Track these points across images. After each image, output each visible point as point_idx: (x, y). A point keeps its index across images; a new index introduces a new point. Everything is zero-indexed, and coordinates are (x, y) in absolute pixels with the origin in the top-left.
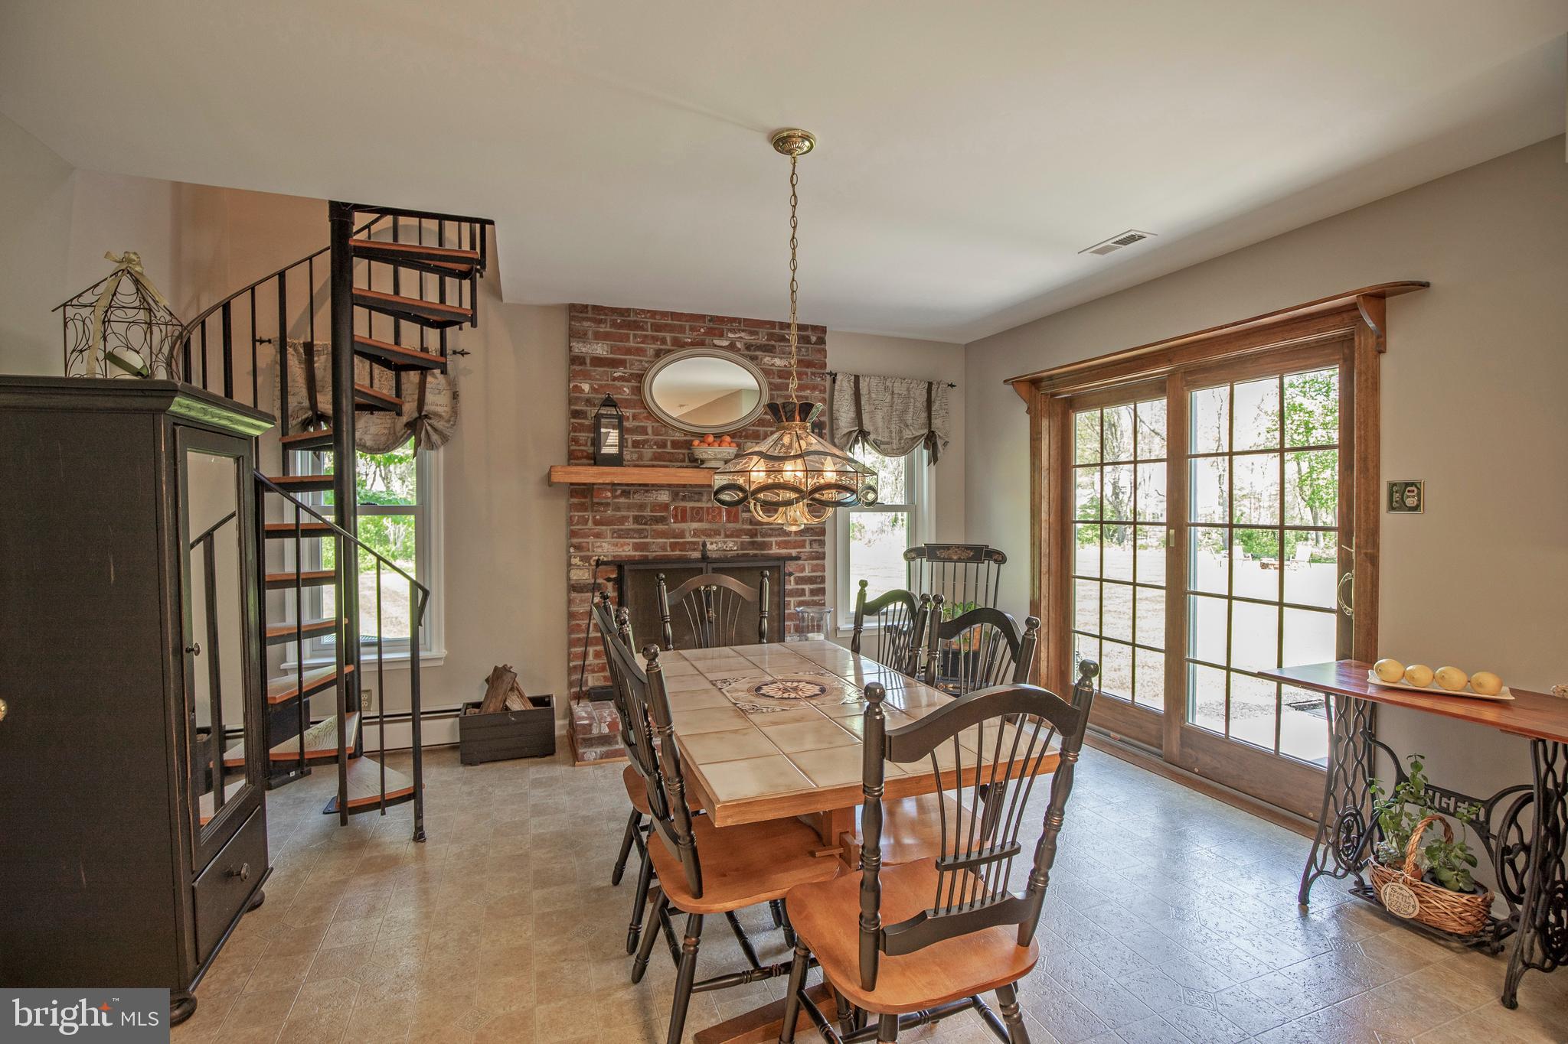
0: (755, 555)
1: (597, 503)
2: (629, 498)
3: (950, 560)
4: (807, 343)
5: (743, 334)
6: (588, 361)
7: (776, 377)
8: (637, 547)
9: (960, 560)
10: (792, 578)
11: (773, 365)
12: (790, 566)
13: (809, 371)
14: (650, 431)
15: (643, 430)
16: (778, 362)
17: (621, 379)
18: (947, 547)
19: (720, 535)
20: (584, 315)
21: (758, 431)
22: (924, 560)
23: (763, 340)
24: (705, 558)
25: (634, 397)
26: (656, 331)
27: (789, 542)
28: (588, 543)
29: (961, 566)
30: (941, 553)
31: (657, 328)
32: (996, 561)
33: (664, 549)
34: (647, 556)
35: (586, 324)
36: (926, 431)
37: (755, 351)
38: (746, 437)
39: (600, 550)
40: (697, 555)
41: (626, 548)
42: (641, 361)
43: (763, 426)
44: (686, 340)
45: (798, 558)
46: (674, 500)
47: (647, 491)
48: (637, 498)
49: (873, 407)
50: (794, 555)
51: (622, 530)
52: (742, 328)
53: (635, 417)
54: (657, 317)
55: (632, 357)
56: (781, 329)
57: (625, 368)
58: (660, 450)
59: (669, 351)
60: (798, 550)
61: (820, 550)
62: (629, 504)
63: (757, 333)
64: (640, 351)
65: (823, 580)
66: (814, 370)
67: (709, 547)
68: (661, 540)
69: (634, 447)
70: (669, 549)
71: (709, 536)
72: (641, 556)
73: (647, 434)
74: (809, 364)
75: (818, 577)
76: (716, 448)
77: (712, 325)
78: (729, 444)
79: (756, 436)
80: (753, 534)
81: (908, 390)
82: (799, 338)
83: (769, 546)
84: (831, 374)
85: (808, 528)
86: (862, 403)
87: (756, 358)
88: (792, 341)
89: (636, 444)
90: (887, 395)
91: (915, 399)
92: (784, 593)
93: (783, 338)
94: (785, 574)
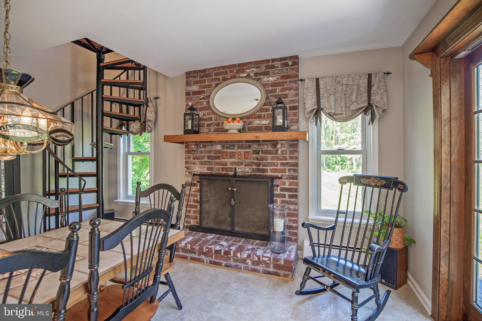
0: (259, 175)
1: (192, 150)
2: (205, 148)
3: (370, 185)
4: (287, 66)
5: (253, 69)
6: (191, 93)
7: (270, 87)
8: (209, 169)
9: (376, 186)
10: (279, 188)
11: (268, 81)
12: (277, 182)
13: (288, 80)
14: (213, 119)
15: (211, 119)
16: (271, 79)
17: (203, 98)
18: (369, 177)
19: (242, 165)
20: (190, 75)
21: (260, 114)
22: (352, 184)
23: (263, 69)
24: (235, 175)
25: (208, 105)
26: (216, 76)
27: (277, 169)
28: (191, 166)
29: (376, 190)
30: (364, 181)
31: (216, 74)
32: (399, 189)
33: (218, 170)
34: (212, 173)
35: (190, 79)
36: (366, 104)
37: (259, 76)
38: (255, 118)
39: (195, 169)
40: (232, 173)
41: (204, 169)
42: (210, 90)
43: (263, 112)
44: (228, 77)
45: (281, 178)
46: (223, 149)
47: (212, 145)
48: (208, 148)
49: (328, 94)
50: (279, 176)
51: (203, 162)
52: (253, 66)
53: (208, 114)
54: (216, 70)
55: (207, 89)
56: (272, 62)
57: (204, 94)
58: (217, 127)
59: (221, 83)
60: (282, 174)
61: (295, 174)
62: (205, 151)
63: (260, 67)
64: (210, 86)
65: (296, 190)
66: (291, 80)
67: (238, 170)
68: (217, 166)
69: (207, 126)
70: (221, 170)
71: (238, 165)
72: (210, 173)
73: (212, 121)
74: (287, 77)
75: (294, 188)
76: (231, 124)
77: (239, 68)
78: (238, 122)
79: (259, 117)
80: (258, 165)
81: (353, 81)
82: (282, 65)
83: (266, 171)
84: (302, 80)
85: (287, 163)
86: (321, 93)
87: (260, 79)
88: (278, 67)
89: (208, 125)
90: (338, 86)
91: (358, 86)
92: (272, 195)
93: (273, 67)
94: (273, 186)
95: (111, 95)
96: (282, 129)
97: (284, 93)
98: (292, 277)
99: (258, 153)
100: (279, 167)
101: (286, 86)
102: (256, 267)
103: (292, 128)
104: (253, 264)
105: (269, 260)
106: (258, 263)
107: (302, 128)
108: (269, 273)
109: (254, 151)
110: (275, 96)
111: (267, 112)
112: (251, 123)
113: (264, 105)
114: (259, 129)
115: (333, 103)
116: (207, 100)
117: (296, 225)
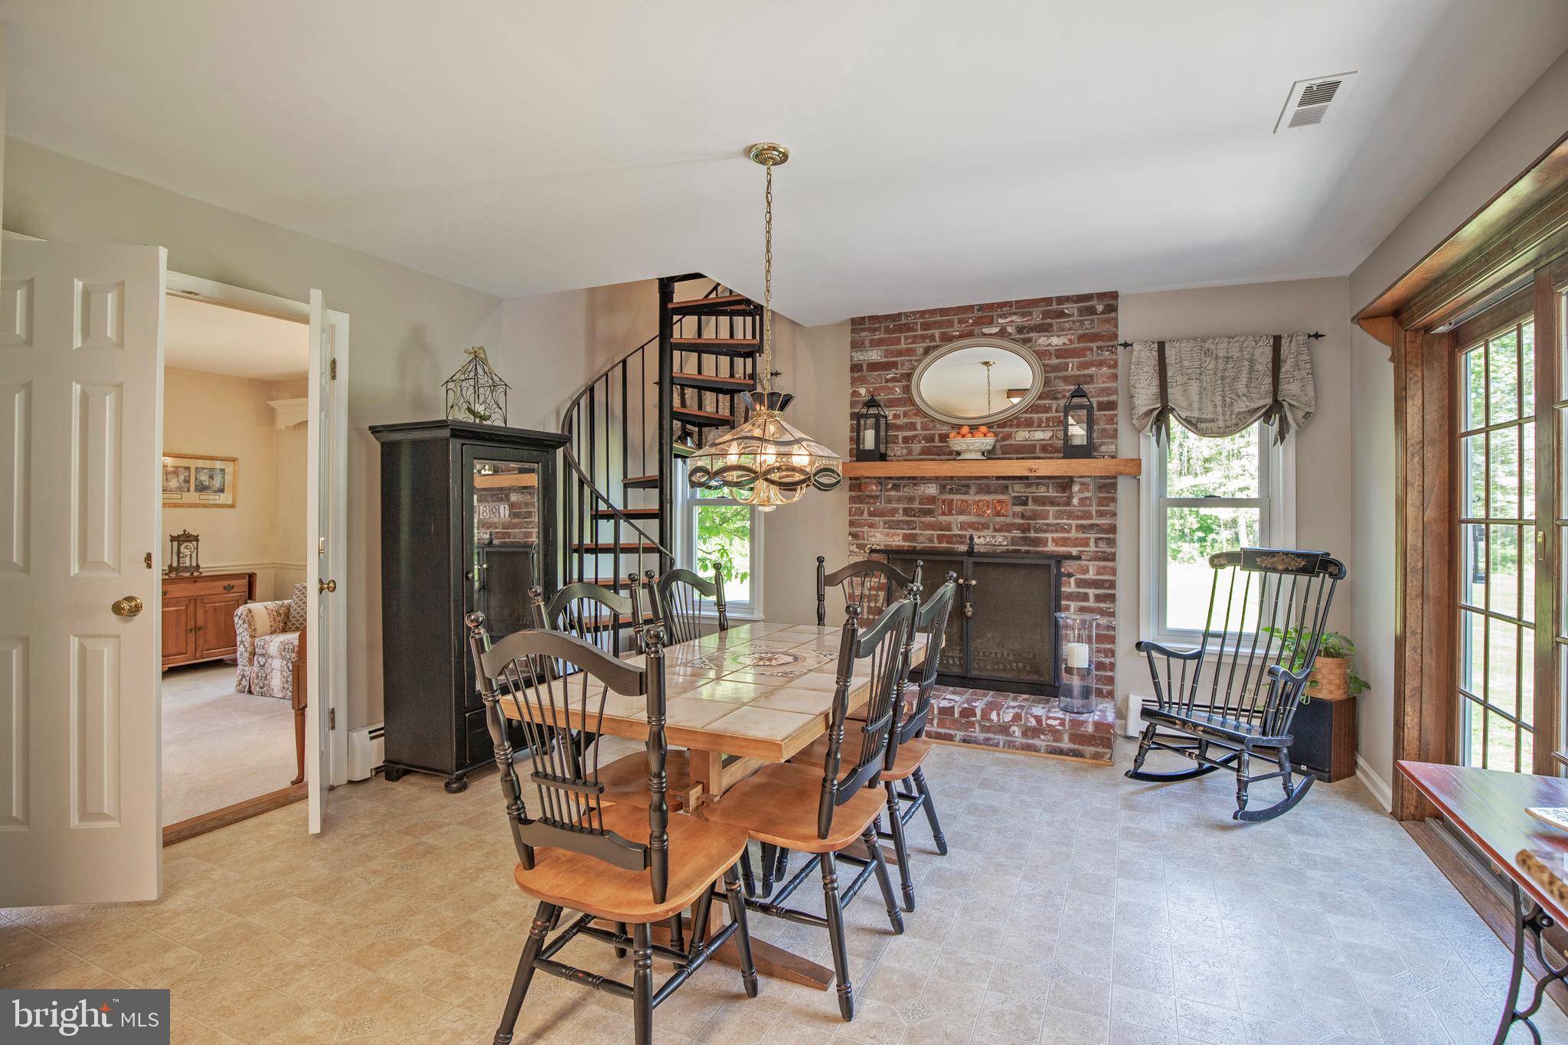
0: (1027, 552)
1: (868, 496)
2: (899, 491)
3: (1274, 570)
4: (1092, 314)
5: (1014, 318)
6: (865, 367)
7: (1053, 357)
8: (906, 538)
9: (1286, 571)
10: (1072, 580)
11: (1049, 345)
12: (1068, 567)
13: (1094, 345)
14: (919, 426)
15: (912, 426)
16: (1055, 341)
17: (894, 380)
18: (1272, 554)
19: (988, 529)
20: (863, 326)
21: (1031, 418)
22: (1238, 568)
23: (1037, 318)
24: (970, 552)
25: (905, 396)
26: (926, 330)
27: (1068, 538)
28: (863, 532)
29: (1288, 578)
30: (1262, 561)
31: (926, 326)
32: (1331, 575)
33: (931, 540)
34: (915, 546)
35: (863, 334)
36: (1269, 401)
37: (1028, 333)
38: (1018, 426)
39: (873, 539)
40: (963, 548)
41: (896, 538)
42: (911, 361)
43: (1037, 412)
44: (954, 334)
45: (1078, 558)
46: (941, 493)
47: (915, 485)
48: (906, 491)
49: (1186, 377)
50: (1074, 554)
51: (892, 521)
52: (1014, 310)
53: (905, 414)
54: (926, 316)
55: (903, 358)
56: (1059, 304)
57: (897, 369)
58: (928, 445)
59: (937, 347)
60: (1080, 549)
61: (1109, 550)
62: (899, 497)
63: (1030, 314)
64: (910, 352)
65: (1112, 585)
66: (1101, 343)
67: (976, 540)
68: (928, 532)
69: (904, 442)
70: (936, 541)
71: (977, 529)
72: (910, 546)
73: (916, 430)
74: (1094, 338)
75: (1107, 581)
76: (969, 440)
77: (980, 314)
78: (985, 435)
79: (1029, 424)
80: (1025, 529)
81: (1241, 351)
82: (1081, 311)
83: (1044, 542)
84: (1126, 345)
85: (1093, 525)
86: (1170, 374)
87: (1029, 340)
88: (1072, 315)
89: (906, 440)
90: (1208, 360)
91: (1252, 361)
92: (1058, 596)
93: (1061, 314)
94: (1060, 575)
95: (700, 372)
96: (1086, 451)
97: (1086, 372)
98: (1110, 759)
99: (1025, 503)
100: (1073, 534)
101: (1089, 357)
102: (1031, 741)
103: (1103, 448)
104: (1024, 734)
105: (1062, 724)
106: (1036, 732)
107: (1126, 451)
108: (1061, 752)
109: (1015, 497)
110: (1066, 380)
111: (1047, 412)
112: (1008, 436)
113: (1040, 398)
114: (1027, 451)
115: (1196, 398)
116: (904, 383)
117: (1112, 660)
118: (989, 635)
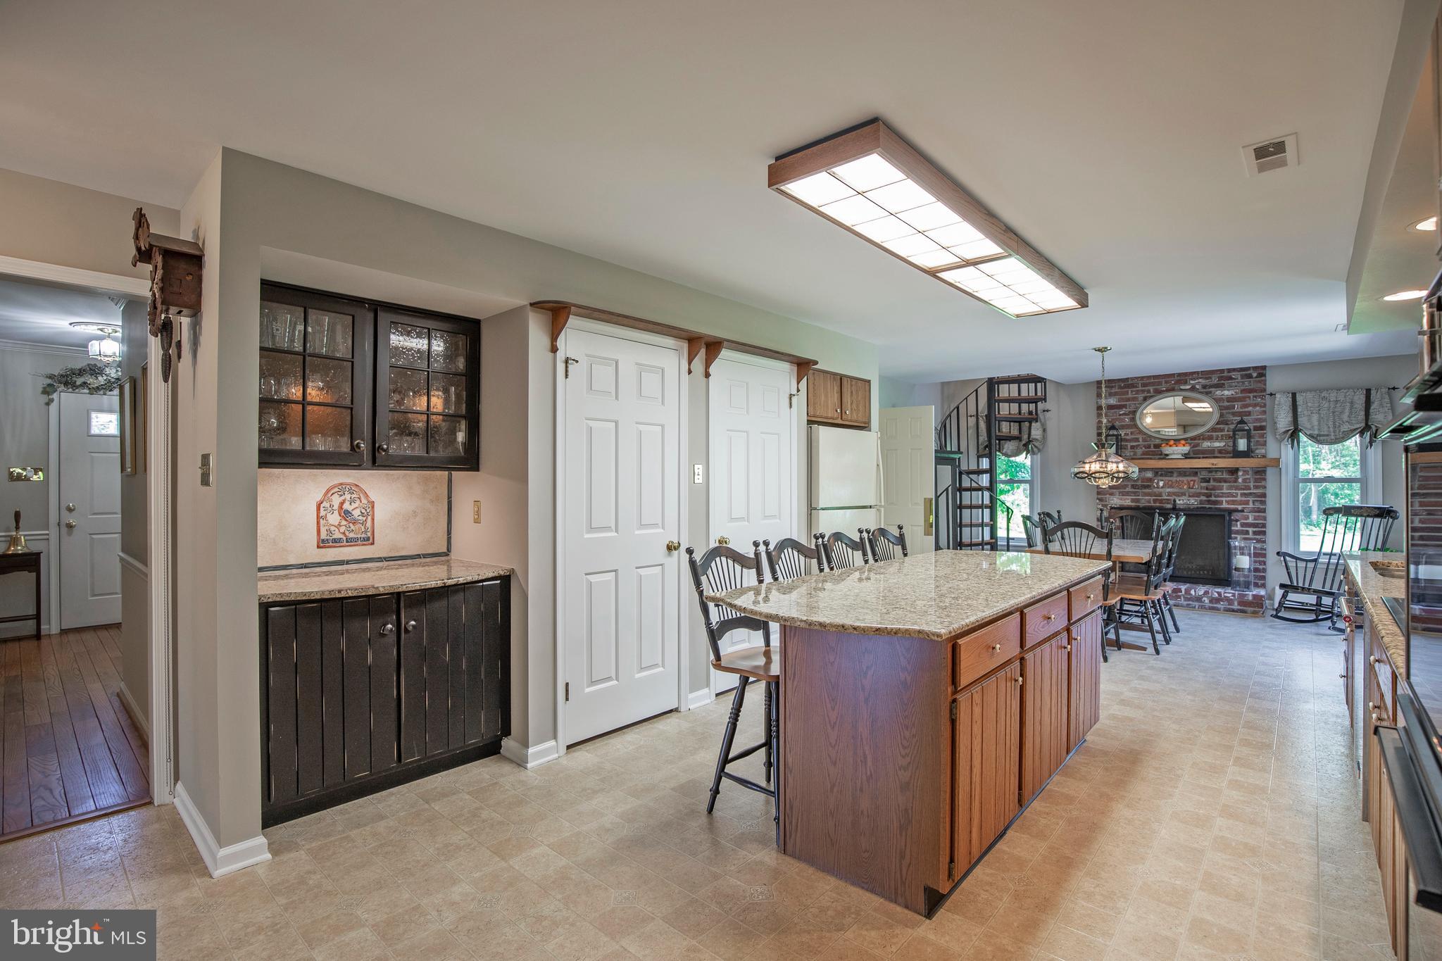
0: (1210, 508)
3: (1362, 516)
4: (1250, 378)
5: (1200, 380)
6: (1105, 407)
7: (1225, 402)
8: (1133, 501)
10: (1238, 523)
11: (1223, 395)
12: (1235, 516)
13: (1251, 395)
14: (1141, 440)
15: (1137, 440)
16: (1226, 393)
17: (1125, 414)
19: (1185, 495)
20: (1105, 385)
21: (1212, 435)
22: (1340, 515)
23: (1215, 380)
24: (1174, 508)
25: (1132, 423)
26: (1144, 387)
27: (1236, 501)
28: (1105, 499)
30: (1355, 512)
31: (1144, 385)
32: (1391, 517)
33: (1149, 502)
34: (1139, 506)
36: (1363, 424)
37: (1209, 388)
38: (1203, 439)
39: (1112, 501)
40: (1170, 506)
41: (1127, 501)
42: (1135, 404)
43: (1215, 432)
44: (1163, 389)
45: (1242, 511)
49: (1309, 412)
50: (1240, 509)
51: (1124, 492)
52: (1200, 376)
53: (1133, 433)
54: (1145, 379)
55: (1130, 402)
56: (1228, 372)
57: (1126, 408)
58: (1147, 450)
59: (1152, 396)
60: (1243, 506)
61: (1262, 507)
63: (1211, 378)
64: (1134, 399)
65: (1264, 526)
66: (1255, 394)
67: (1178, 502)
68: (1147, 498)
69: (1131, 449)
70: (1152, 502)
71: (1179, 496)
73: (1139, 442)
74: (1251, 391)
75: (1260, 524)
76: (1175, 448)
77: (1179, 378)
78: (1184, 445)
79: (1210, 438)
80: (1209, 496)
81: (1345, 397)
82: (1242, 377)
83: (1221, 503)
84: (1271, 394)
85: (1251, 493)
86: (1299, 410)
87: (1210, 392)
88: (1237, 379)
89: (1132, 447)
90: (1324, 402)
91: (1352, 403)
92: (1230, 532)
93: (1231, 378)
94: (1231, 520)
96: (1247, 454)
97: (1246, 410)
98: (1263, 614)
99: (1208, 481)
100: (1239, 498)
101: (1248, 401)
102: (1215, 605)
103: (1257, 451)
104: (1211, 601)
105: (1234, 595)
106: (1218, 600)
107: (1272, 454)
108: (1233, 611)
109: (1202, 478)
110: (1234, 414)
111: (1221, 432)
112: (1198, 445)
113: (1217, 424)
114: (1209, 454)
115: (1316, 423)
116: (1131, 416)
117: (1264, 567)
118: (1183, 558)
